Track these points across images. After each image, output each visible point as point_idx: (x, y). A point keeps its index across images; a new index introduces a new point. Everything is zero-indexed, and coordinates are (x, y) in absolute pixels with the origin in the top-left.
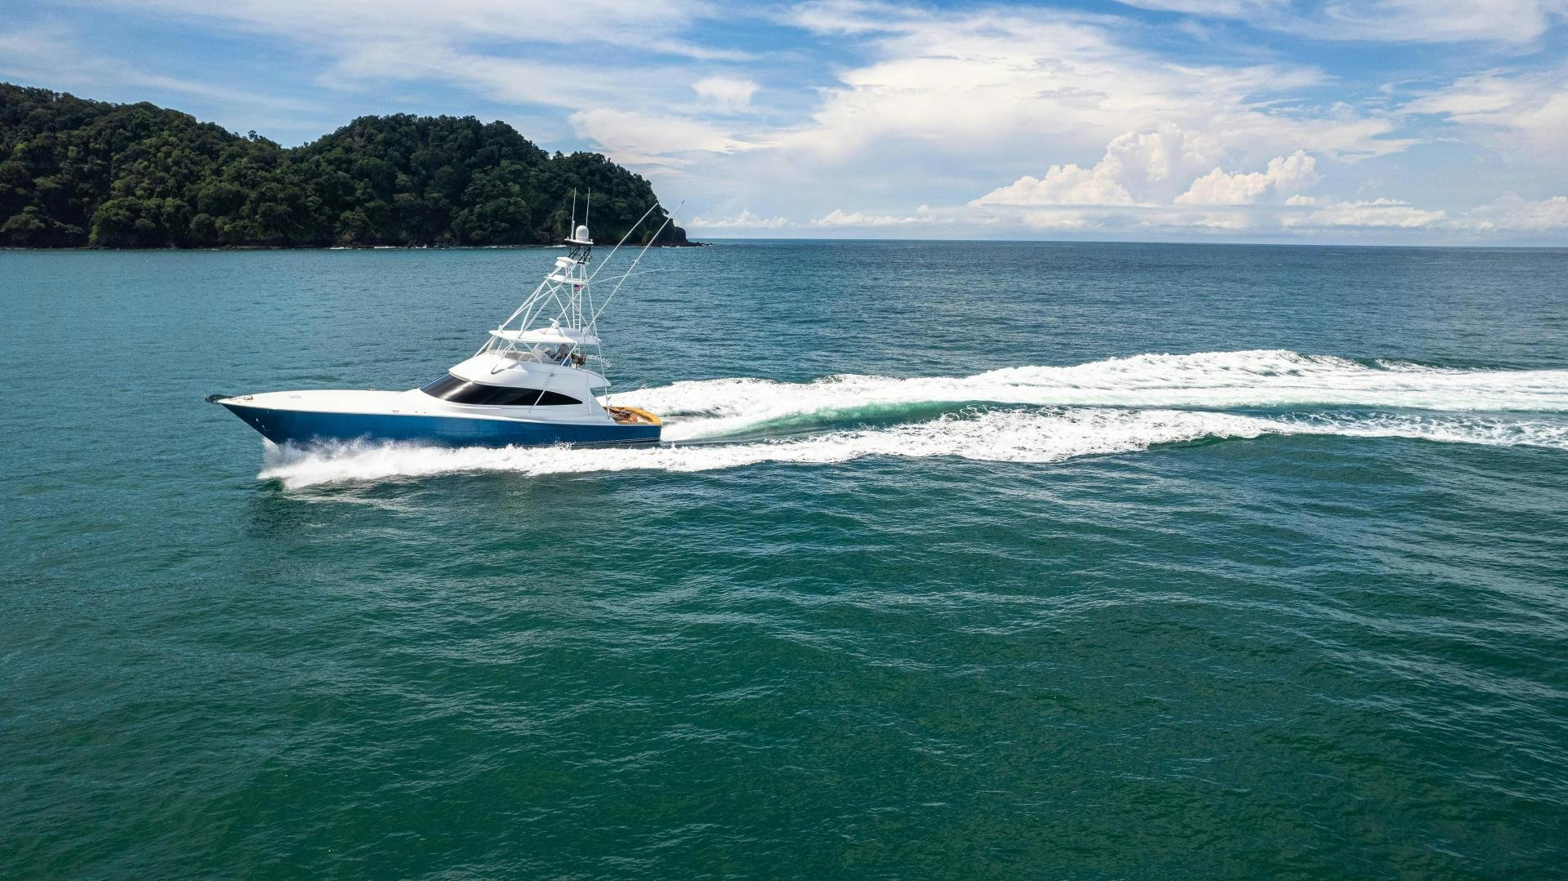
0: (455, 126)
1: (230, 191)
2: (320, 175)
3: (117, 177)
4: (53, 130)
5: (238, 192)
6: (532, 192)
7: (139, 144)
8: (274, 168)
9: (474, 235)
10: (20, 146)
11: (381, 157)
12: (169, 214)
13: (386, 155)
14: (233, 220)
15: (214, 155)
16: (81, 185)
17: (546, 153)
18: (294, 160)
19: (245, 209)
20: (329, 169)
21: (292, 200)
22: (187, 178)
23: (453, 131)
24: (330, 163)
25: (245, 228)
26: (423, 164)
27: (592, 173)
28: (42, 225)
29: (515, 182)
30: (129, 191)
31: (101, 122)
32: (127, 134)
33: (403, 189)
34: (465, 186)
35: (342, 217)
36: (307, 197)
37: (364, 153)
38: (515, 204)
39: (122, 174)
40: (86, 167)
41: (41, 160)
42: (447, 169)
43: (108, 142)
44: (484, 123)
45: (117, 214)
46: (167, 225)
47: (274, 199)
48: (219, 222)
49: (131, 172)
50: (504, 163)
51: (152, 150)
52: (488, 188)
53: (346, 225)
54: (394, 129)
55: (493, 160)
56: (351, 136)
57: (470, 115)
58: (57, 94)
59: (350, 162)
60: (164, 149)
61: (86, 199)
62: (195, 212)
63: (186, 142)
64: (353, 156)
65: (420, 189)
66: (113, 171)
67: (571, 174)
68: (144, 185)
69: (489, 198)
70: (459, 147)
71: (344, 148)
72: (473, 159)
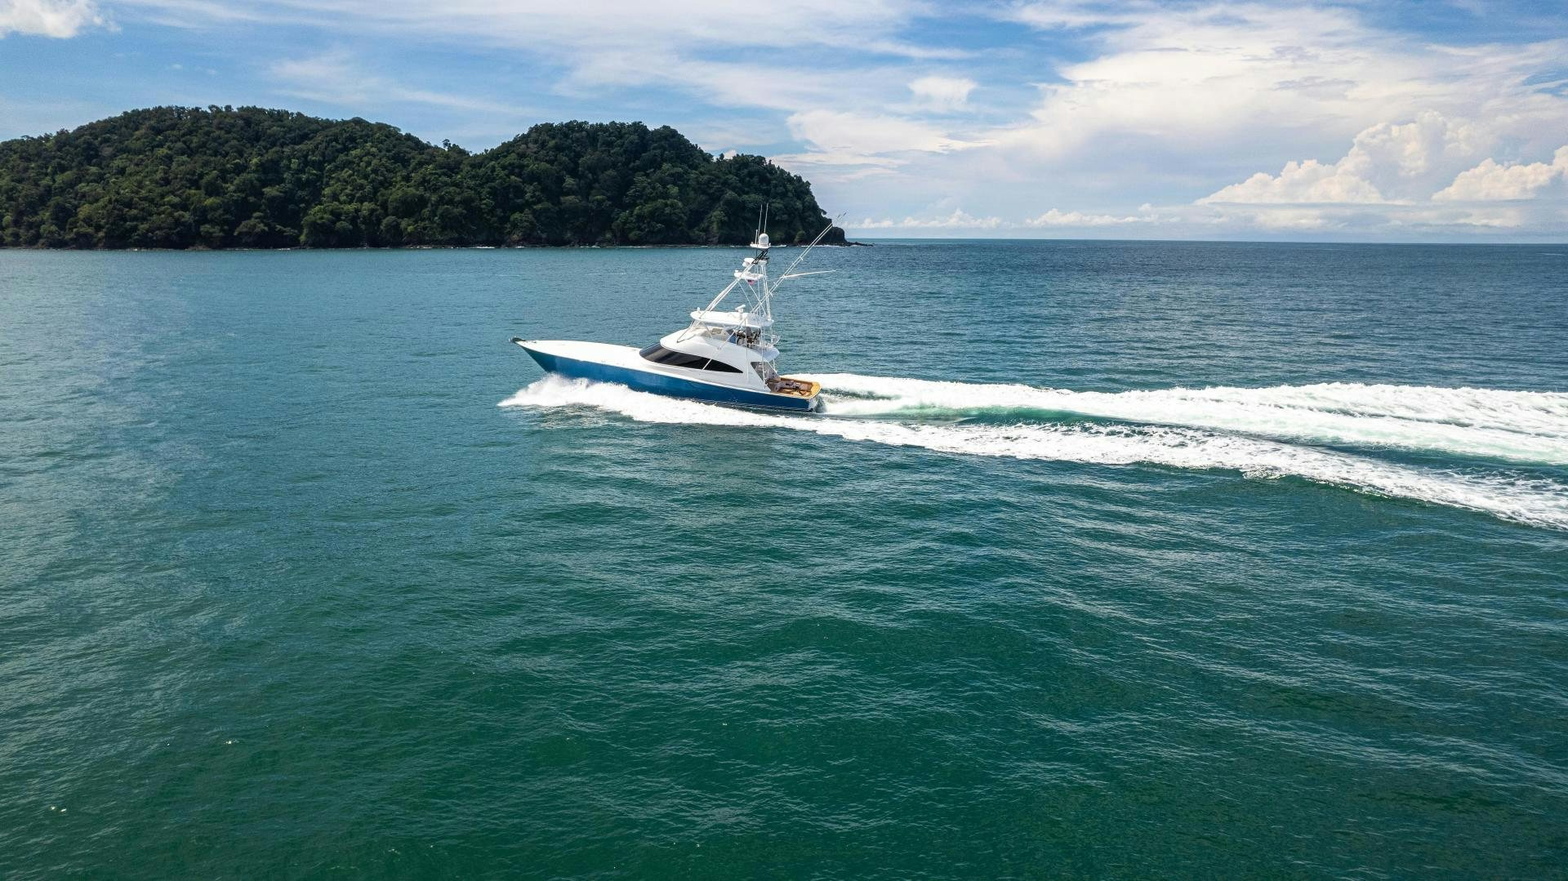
0: (623, 131)
1: (414, 195)
2: (493, 180)
3: (327, 185)
4: (282, 146)
5: (422, 196)
6: (692, 194)
7: (347, 155)
8: (457, 173)
9: (632, 235)
10: (255, 160)
11: (551, 162)
12: (364, 217)
13: (556, 160)
14: (416, 222)
15: (405, 162)
16: (299, 193)
17: (711, 156)
18: (473, 166)
19: (426, 212)
20: (503, 173)
21: (466, 202)
22: (381, 184)
23: (621, 138)
24: (504, 168)
25: (425, 228)
26: (590, 169)
27: (751, 175)
28: (266, 229)
29: (675, 184)
30: (335, 197)
31: (319, 138)
32: (339, 146)
33: (569, 192)
34: (628, 188)
35: (512, 218)
36: (481, 200)
37: (536, 159)
38: (672, 205)
39: (332, 182)
40: (304, 177)
41: (271, 172)
42: (611, 172)
43: (323, 155)
44: (651, 128)
45: (322, 218)
46: (363, 227)
47: (451, 202)
48: (404, 223)
49: (338, 180)
50: (666, 166)
51: (356, 160)
52: (648, 190)
53: (515, 226)
54: (566, 136)
55: (656, 164)
56: (526, 144)
57: (638, 121)
58: (292, 114)
59: (522, 167)
60: (365, 159)
61: (302, 205)
62: (387, 215)
63: (384, 152)
64: (525, 162)
65: (585, 191)
66: (325, 180)
67: (730, 176)
68: (347, 191)
69: (648, 199)
70: (625, 152)
71: (518, 154)
72: (638, 162)
